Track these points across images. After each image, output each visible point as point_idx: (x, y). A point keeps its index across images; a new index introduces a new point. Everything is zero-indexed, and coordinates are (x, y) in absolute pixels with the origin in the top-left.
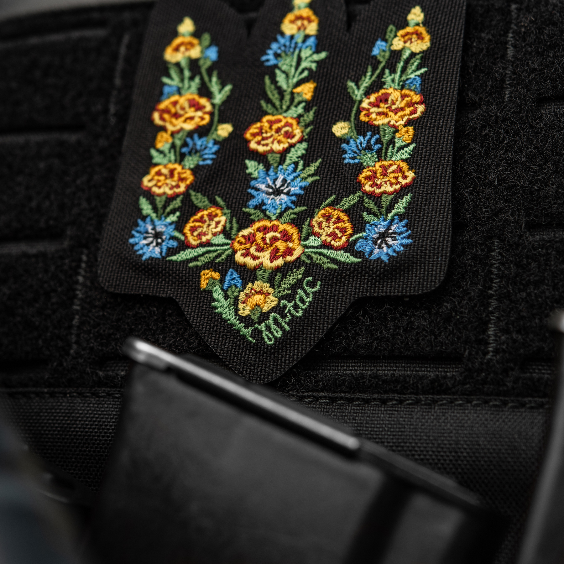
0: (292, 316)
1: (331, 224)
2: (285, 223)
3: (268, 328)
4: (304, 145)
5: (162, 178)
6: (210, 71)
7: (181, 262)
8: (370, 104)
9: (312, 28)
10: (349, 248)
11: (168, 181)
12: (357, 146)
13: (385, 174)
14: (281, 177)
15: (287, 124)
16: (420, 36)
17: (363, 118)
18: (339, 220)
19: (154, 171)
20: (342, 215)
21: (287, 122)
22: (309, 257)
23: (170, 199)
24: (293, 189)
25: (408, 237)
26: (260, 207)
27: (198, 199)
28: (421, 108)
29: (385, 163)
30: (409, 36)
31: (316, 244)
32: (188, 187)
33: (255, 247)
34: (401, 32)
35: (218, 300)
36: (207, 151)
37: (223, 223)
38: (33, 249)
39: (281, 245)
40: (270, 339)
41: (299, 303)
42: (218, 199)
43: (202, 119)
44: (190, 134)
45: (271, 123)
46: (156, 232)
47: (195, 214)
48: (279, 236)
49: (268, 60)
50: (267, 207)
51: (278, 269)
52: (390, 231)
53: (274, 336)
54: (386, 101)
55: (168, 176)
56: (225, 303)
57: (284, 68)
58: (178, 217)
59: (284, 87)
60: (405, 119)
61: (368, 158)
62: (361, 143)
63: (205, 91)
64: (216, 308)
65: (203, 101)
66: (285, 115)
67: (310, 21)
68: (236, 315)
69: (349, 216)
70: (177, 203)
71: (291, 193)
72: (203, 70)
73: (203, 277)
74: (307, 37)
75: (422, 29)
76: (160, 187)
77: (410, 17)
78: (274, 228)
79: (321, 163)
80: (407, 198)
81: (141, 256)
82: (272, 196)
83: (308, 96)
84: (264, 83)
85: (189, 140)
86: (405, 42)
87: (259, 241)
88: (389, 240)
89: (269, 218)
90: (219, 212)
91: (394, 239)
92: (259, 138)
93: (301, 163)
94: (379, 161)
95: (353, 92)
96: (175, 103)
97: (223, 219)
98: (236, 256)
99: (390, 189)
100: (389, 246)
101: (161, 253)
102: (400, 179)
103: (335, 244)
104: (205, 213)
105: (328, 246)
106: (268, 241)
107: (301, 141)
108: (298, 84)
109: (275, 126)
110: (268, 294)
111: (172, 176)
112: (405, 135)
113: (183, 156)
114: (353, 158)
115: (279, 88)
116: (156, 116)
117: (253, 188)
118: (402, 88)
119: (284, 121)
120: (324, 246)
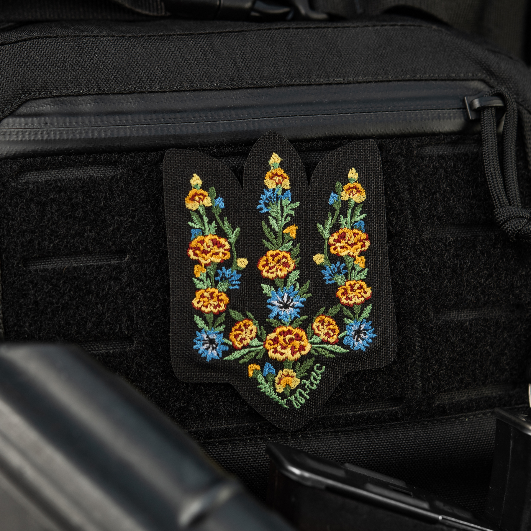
0: (311, 389)
1: (325, 327)
2: (296, 328)
3: (296, 398)
4: (298, 272)
5: (206, 299)
6: (222, 216)
7: (233, 360)
8: (335, 240)
9: (286, 184)
10: (340, 342)
11: (211, 302)
12: (331, 271)
13: (352, 290)
15: (284, 257)
16: (358, 191)
17: (332, 251)
18: (329, 324)
19: (198, 294)
20: (331, 320)
21: (284, 256)
22: (316, 351)
23: (217, 316)
24: (296, 303)
25: (373, 333)
26: (277, 317)
27: (235, 314)
28: (367, 244)
29: (352, 282)
30: (351, 190)
31: (318, 341)
32: (227, 305)
33: (280, 346)
34: (345, 187)
35: (262, 384)
36: (233, 278)
37: (255, 331)
39: (297, 344)
40: (298, 405)
41: (313, 381)
42: (249, 314)
43: (225, 254)
44: (219, 266)
45: (273, 256)
46: (209, 339)
47: (234, 325)
48: (294, 337)
49: (261, 209)
50: (282, 317)
51: (298, 360)
52: (362, 329)
53: (300, 403)
54: (344, 237)
55: (210, 298)
56: (267, 386)
57: (273, 214)
58: (224, 328)
59: (277, 229)
60: (359, 250)
61: (339, 279)
62: (334, 269)
63: (220, 232)
64: (261, 389)
65: (222, 241)
66: (281, 249)
67: (284, 178)
68: (275, 392)
69: (335, 321)
70: (222, 319)
71: (295, 306)
72: (218, 218)
73: (250, 369)
74: (284, 190)
75: (359, 185)
76: (207, 307)
77: (350, 176)
78: (290, 332)
79: (310, 284)
80: (369, 307)
81: (205, 358)
82: (283, 309)
83: (294, 236)
84: (261, 226)
85: (219, 271)
86: (349, 195)
88: (362, 335)
89: (284, 325)
90: (251, 322)
91: (365, 334)
92: (267, 268)
93: (298, 285)
94: (347, 281)
95: (322, 232)
96: (202, 242)
97: (254, 327)
98: (269, 353)
99: (358, 301)
100: (363, 339)
101: (218, 355)
103: (331, 340)
104: (242, 323)
105: (327, 343)
106: (287, 341)
107: (294, 270)
108: (285, 227)
110: (292, 377)
111: (212, 298)
112: (361, 262)
113: (217, 282)
114: (330, 280)
115: (273, 230)
116: (191, 252)
117: (270, 304)
118: (352, 228)
119: (281, 256)
120: (323, 342)
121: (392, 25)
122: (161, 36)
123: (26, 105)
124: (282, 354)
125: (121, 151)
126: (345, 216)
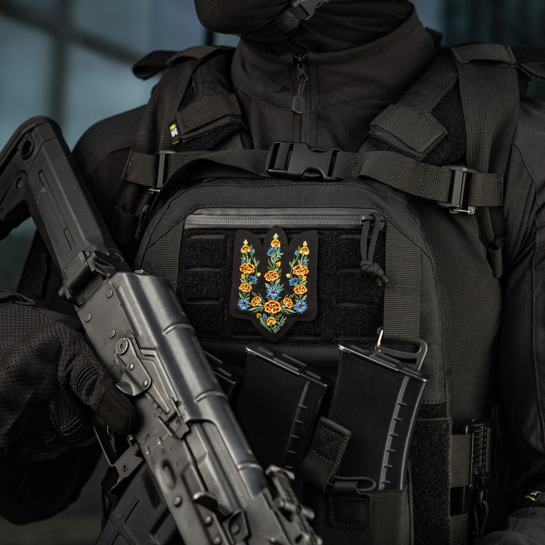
0: (280, 326)
2: (276, 301)
3: (275, 329)
4: (279, 280)
5: (244, 287)
6: (253, 256)
7: (251, 311)
8: (295, 269)
9: (279, 246)
10: (292, 309)
11: (246, 288)
12: (293, 281)
13: (300, 289)
14: (274, 288)
15: (275, 274)
16: (307, 250)
17: (294, 273)
18: (289, 301)
19: (241, 285)
20: (290, 300)
22: (283, 311)
23: (247, 293)
24: (277, 292)
25: (307, 306)
26: (270, 296)
27: (254, 294)
28: (308, 271)
30: (304, 250)
31: (284, 307)
32: (251, 290)
33: (270, 308)
34: (301, 248)
35: (261, 321)
36: (255, 280)
37: (261, 301)
38: (212, 303)
39: (275, 307)
40: (275, 332)
41: (281, 322)
42: (259, 294)
43: (253, 271)
44: (250, 275)
46: (244, 302)
47: (253, 298)
48: (275, 305)
49: (268, 254)
50: (272, 296)
51: (276, 314)
52: (302, 305)
54: (299, 268)
56: (263, 322)
57: (272, 257)
58: (249, 299)
60: (304, 274)
61: (295, 284)
63: (252, 262)
64: (261, 323)
65: (252, 265)
66: (274, 271)
67: (278, 243)
68: (266, 325)
69: (292, 300)
70: (248, 295)
72: (252, 257)
73: (257, 315)
74: (278, 248)
75: (307, 248)
76: (244, 290)
77: (304, 244)
78: (274, 303)
79: (284, 285)
80: (306, 296)
81: (241, 309)
82: (272, 294)
83: (279, 266)
84: (267, 261)
85: (250, 277)
87: (270, 306)
89: (272, 300)
90: (259, 297)
91: (303, 307)
92: (268, 277)
93: (279, 285)
94: (298, 285)
95: (291, 265)
96: (245, 265)
97: (261, 299)
98: (265, 310)
99: (301, 293)
100: (302, 309)
101: (246, 308)
102: (304, 291)
103: (289, 308)
104: (256, 297)
105: (288, 308)
106: (272, 306)
107: (278, 279)
108: (277, 262)
109: (272, 274)
110: (274, 320)
111: (246, 287)
112: (304, 278)
113: (249, 281)
114: (292, 284)
115: (272, 263)
116: (240, 269)
117: (268, 291)
118: (303, 265)
119: (274, 273)
120: (286, 308)
121: (343, 185)
122: (252, 186)
123: (197, 210)
124: (270, 311)
125: (224, 229)
126: (300, 260)
